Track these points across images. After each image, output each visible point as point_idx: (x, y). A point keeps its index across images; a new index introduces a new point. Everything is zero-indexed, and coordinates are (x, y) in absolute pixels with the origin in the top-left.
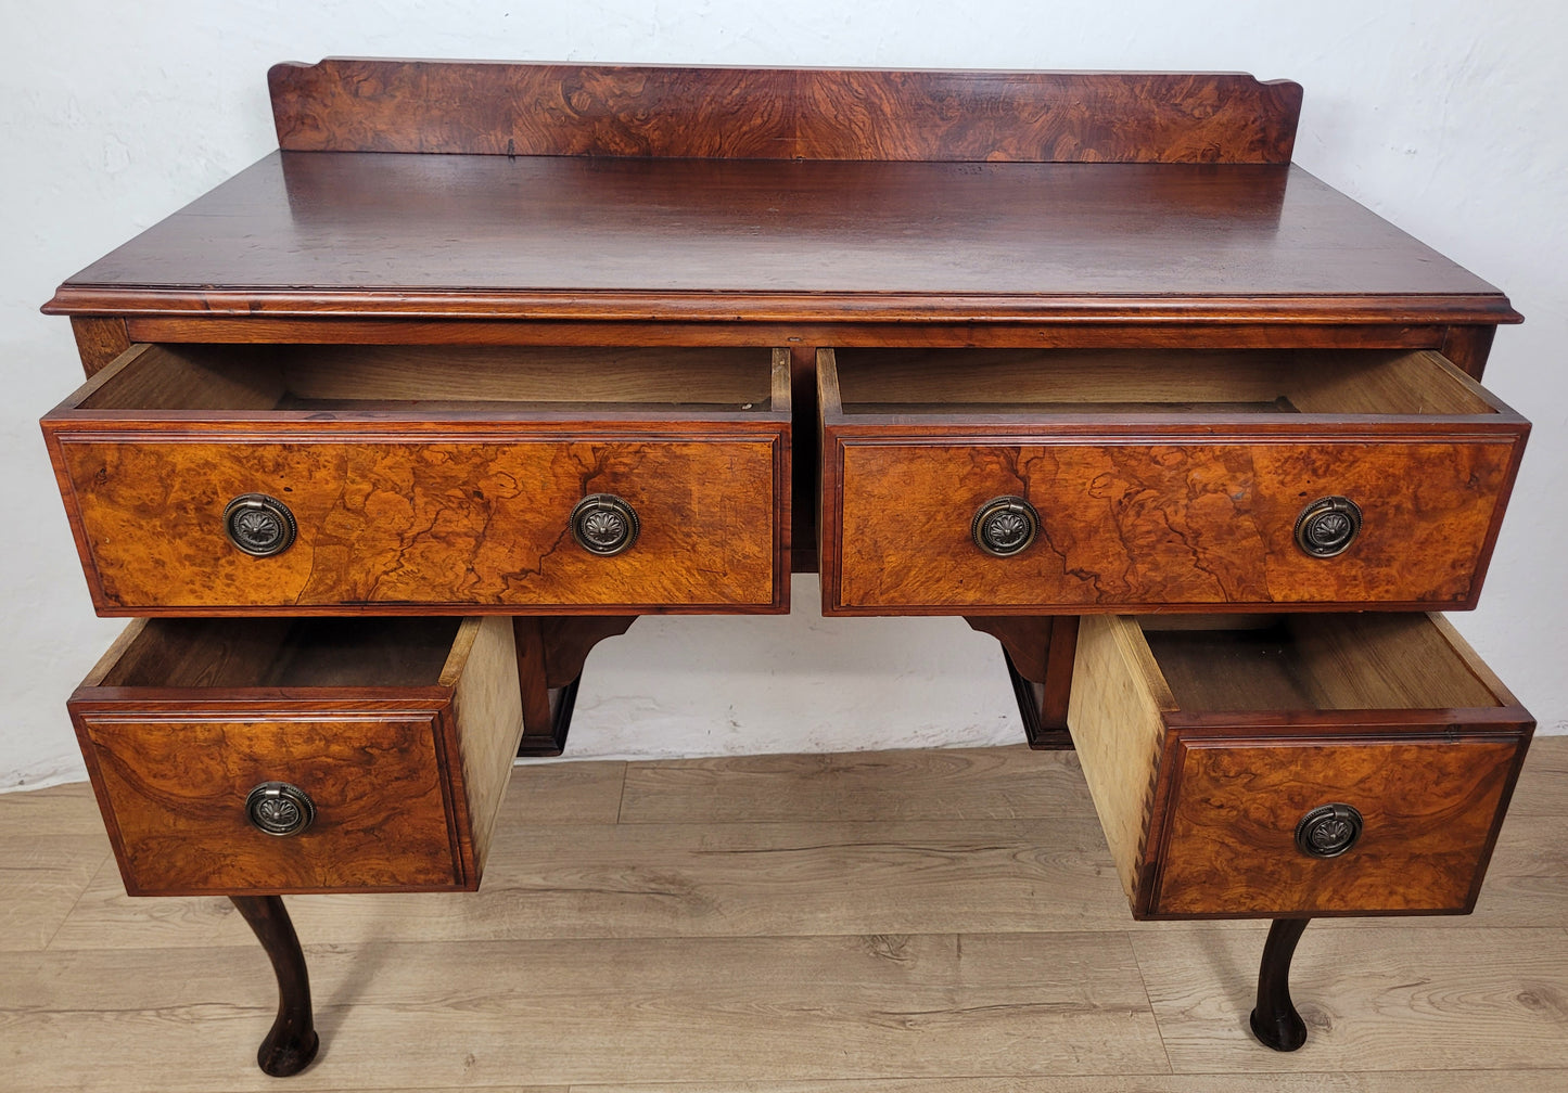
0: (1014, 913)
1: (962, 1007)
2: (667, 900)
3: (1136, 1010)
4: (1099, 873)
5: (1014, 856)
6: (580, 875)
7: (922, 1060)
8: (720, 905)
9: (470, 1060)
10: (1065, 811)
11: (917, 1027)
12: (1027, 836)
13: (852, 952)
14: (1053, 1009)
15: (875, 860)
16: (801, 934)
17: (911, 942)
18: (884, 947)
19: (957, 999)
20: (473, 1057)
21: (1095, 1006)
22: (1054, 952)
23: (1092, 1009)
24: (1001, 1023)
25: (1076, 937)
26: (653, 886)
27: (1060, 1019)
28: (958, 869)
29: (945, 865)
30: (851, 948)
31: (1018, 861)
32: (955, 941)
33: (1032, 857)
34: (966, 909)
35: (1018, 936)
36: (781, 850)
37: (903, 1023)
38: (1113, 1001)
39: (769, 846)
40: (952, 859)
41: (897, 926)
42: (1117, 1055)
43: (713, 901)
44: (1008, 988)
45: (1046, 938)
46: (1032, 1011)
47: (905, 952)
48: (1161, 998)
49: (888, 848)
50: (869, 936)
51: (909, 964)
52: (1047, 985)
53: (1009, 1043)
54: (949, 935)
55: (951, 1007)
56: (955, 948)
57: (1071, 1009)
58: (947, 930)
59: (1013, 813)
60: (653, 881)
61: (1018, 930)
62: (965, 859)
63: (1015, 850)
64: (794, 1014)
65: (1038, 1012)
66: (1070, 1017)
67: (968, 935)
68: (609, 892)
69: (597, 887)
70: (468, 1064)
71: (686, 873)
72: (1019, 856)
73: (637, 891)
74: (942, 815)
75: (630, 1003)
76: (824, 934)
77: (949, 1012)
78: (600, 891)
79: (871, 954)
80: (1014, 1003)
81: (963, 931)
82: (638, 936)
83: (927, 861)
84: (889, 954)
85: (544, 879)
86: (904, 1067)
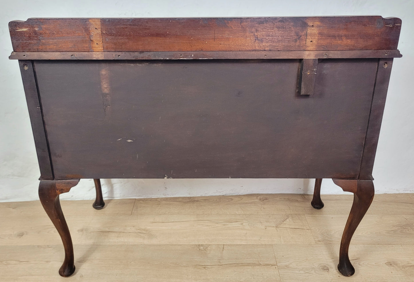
0: (240, 239)
1: (222, 264)
2: (142, 235)
3: (272, 265)
4: (266, 229)
5: (242, 224)
6: (119, 228)
7: (209, 278)
8: (157, 236)
9: (81, 276)
10: (258, 212)
11: (208, 269)
12: (246, 219)
13: (193, 249)
14: (249, 265)
15: (202, 225)
16: (179, 244)
17: (210, 246)
18: (202, 248)
19: (221, 261)
20: (82, 275)
21: (261, 264)
22: (250, 249)
23: (260, 265)
24: (233, 268)
25: (257, 246)
26: (139, 231)
27: (250, 267)
28: (226, 227)
29: (222, 226)
30: (192, 248)
31: (243, 225)
32: (222, 247)
33: (247, 224)
34: (226, 238)
35: (241, 245)
36: (176, 222)
37: (205, 268)
38: (266, 263)
39: (173, 221)
40: (225, 225)
41: (206, 242)
42: (265, 277)
43: (155, 235)
44: (236, 259)
45: (249, 246)
46: (242, 265)
47: (207, 249)
48: (280, 262)
49: (206, 222)
50: (198, 245)
51: (208, 252)
52: (247, 258)
53: (235, 274)
54: (221, 245)
55: (219, 264)
56: (222, 248)
57: (254, 265)
58: (220, 243)
59: (243, 213)
60: (139, 230)
61: (241, 244)
62: (228, 225)
63: (243, 222)
64: (174, 265)
65: (244, 265)
66: (253, 267)
67: (226, 245)
68: (126, 233)
69: (123, 231)
70: (81, 277)
71: (148, 228)
72: (243, 224)
73: (134, 232)
74: (223, 213)
75: (128, 262)
76: (185, 244)
77: (218, 265)
78: (124, 232)
79: (198, 250)
80: (237, 263)
81: (225, 244)
82: (132, 244)
83: (217, 225)
84: (203, 250)
85: (109, 229)
86: (203, 280)
